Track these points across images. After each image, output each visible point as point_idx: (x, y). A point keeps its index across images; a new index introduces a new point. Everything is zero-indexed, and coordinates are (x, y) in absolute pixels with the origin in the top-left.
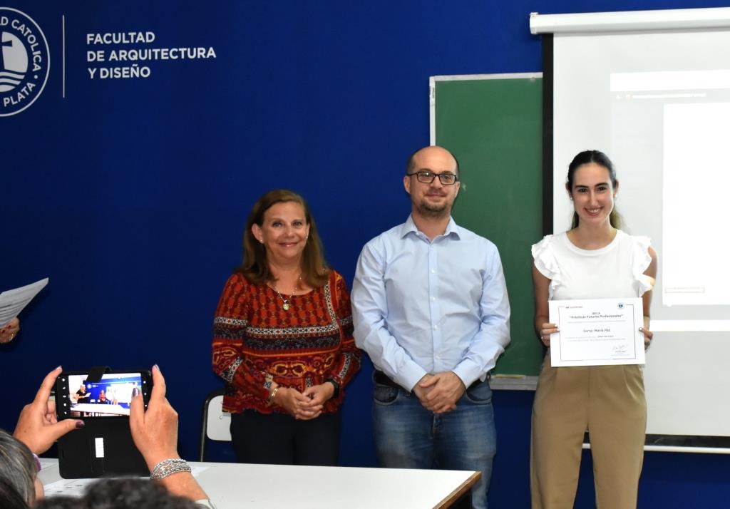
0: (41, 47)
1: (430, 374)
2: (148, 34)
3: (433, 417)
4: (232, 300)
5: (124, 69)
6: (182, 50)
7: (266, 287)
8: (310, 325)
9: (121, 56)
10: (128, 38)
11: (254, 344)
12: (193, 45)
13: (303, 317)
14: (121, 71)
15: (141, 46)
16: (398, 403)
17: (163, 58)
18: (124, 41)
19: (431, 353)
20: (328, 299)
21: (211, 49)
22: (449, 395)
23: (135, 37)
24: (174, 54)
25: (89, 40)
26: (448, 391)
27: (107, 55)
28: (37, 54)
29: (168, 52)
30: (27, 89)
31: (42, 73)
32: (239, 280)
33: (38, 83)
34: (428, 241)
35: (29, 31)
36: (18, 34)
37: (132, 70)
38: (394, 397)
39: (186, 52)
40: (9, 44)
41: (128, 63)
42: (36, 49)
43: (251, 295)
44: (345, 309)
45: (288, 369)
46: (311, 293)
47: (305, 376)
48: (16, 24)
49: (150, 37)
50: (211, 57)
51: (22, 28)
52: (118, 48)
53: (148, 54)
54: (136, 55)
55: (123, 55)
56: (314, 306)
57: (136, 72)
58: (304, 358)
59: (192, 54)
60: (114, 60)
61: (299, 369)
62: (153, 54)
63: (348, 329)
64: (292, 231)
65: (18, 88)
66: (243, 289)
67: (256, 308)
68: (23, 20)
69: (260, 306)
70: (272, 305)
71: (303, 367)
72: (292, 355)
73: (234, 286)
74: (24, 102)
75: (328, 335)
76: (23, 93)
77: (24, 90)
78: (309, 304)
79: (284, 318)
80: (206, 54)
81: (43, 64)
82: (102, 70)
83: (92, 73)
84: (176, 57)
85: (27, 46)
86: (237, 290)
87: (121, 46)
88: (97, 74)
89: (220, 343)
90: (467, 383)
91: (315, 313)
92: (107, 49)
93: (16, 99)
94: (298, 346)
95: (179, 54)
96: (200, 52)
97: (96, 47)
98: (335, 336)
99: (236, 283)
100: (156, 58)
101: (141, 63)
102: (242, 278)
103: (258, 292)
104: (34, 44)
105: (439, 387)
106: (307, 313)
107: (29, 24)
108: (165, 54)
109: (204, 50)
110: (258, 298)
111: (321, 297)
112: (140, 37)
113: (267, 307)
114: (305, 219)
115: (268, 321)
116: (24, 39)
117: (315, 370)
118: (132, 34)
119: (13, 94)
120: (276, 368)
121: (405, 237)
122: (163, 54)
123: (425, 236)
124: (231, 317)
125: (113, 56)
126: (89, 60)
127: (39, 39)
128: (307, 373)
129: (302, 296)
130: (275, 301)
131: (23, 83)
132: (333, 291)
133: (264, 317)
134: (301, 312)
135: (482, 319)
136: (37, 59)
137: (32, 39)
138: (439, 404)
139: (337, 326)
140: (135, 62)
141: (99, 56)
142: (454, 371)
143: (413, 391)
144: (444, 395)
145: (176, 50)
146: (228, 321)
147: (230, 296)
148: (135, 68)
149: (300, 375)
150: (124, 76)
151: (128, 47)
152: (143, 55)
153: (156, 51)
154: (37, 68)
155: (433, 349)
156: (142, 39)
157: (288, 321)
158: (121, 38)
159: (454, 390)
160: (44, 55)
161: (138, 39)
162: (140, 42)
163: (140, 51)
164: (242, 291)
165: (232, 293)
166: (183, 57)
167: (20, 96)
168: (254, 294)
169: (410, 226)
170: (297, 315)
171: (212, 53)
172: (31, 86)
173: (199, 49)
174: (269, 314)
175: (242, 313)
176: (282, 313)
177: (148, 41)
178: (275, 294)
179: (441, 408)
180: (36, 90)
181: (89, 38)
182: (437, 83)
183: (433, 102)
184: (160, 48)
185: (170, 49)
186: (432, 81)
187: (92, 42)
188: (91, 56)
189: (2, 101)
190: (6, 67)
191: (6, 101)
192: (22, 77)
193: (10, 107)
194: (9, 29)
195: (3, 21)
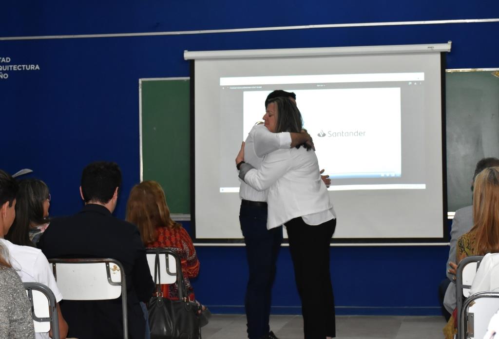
2: (7, 58)
6: (24, 66)
12: (28, 63)
15: (4, 64)
17: (14, 69)
21: (37, 66)
24: (20, 68)
29: (17, 67)
39: (25, 67)
49: (8, 60)
50: (37, 69)
53: (7, 68)
54: (1, 68)
57: (1, 76)
59: (28, 68)
62: (10, 68)
80: (35, 68)
84: (20, 69)
95: (22, 68)
96: (32, 67)
100: (11, 69)
101: (3, 72)
108: (15, 68)
109: (34, 66)
122: (14, 68)
145: (20, 66)
148: (1, 74)
152: (5, 68)
153: (11, 66)
156: (4, 61)
161: (2, 61)
162: (4, 62)
163: (3, 66)
166: (24, 69)
171: (37, 67)
173: (32, 66)
177: (7, 62)
182: (142, 82)
183: (140, 90)
184: (13, 65)
185: (18, 65)
186: (140, 81)
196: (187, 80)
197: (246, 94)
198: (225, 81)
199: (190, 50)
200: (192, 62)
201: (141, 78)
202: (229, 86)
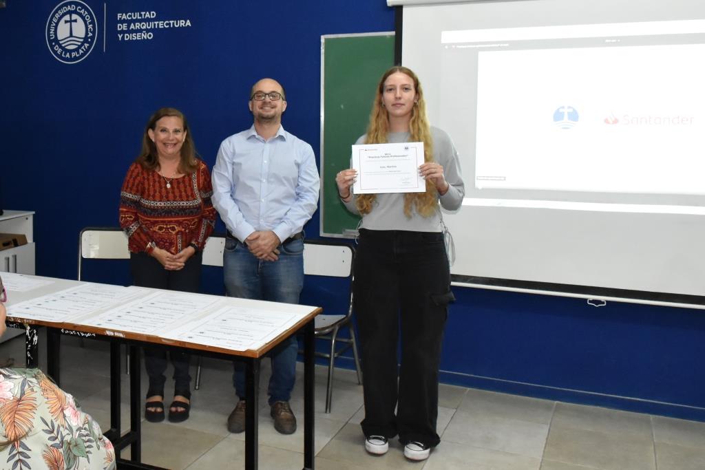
0: (92, 23)
1: (257, 231)
2: (152, 13)
3: (258, 262)
4: (131, 181)
5: (138, 34)
6: (171, 22)
7: (154, 171)
8: (183, 200)
9: (136, 26)
10: (141, 15)
11: (145, 212)
12: (177, 19)
13: (177, 194)
14: (136, 36)
15: (148, 20)
16: (237, 251)
17: (160, 27)
18: (138, 18)
19: (258, 219)
20: (195, 181)
21: (188, 21)
22: (266, 248)
23: (145, 15)
24: (167, 24)
25: (119, 17)
26: (265, 245)
27: (129, 26)
28: (90, 26)
29: (163, 23)
30: (85, 47)
31: (92, 38)
32: (136, 168)
33: (91, 44)
34: (264, 141)
35: (86, 13)
36: (80, 15)
38: (235, 247)
39: (173, 24)
40: (75, 21)
41: (140, 31)
42: (90, 23)
43: (144, 178)
44: (208, 187)
45: (166, 228)
46: (184, 177)
47: (177, 234)
48: (79, 9)
49: (153, 15)
50: (188, 26)
51: (82, 11)
52: (135, 21)
53: (152, 25)
54: (145, 26)
55: (138, 26)
56: (185, 187)
57: (145, 36)
58: (176, 222)
59: (177, 24)
60: (132, 29)
61: (173, 229)
62: (155, 25)
63: (208, 202)
64: (172, 136)
65: (80, 47)
66: (138, 173)
67: (146, 186)
68: (83, 7)
69: (149, 185)
70: (157, 184)
71: (176, 228)
72: (169, 219)
73: (133, 171)
74: (83, 55)
75: (194, 207)
76: (83, 50)
77: (83, 48)
78: (182, 185)
79: (164, 194)
80: (185, 24)
81: (94, 33)
82: (126, 35)
83: (120, 37)
84: (168, 26)
85: (85, 22)
86: (134, 174)
87: (137, 21)
88: (123, 37)
89: (125, 210)
90: (282, 241)
91: (185, 191)
92: (129, 22)
93: (78, 53)
94: (173, 213)
95: (170, 24)
96: (182, 23)
97: (123, 22)
98: (198, 208)
99: (135, 169)
100: (157, 27)
101: (148, 31)
102: (139, 166)
103: (149, 175)
104: (89, 21)
105: (260, 242)
106: (180, 192)
107: (86, 9)
108: (161, 24)
109: (184, 21)
110: (148, 180)
111: (190, 180)
112: (148, 15)
113: (154, 186)
114: (182, 129)
115: (154, 196)
116: (83, 18)
117: (183, 230)
118: (143, 13)
119: (77, 50)
120: (157, 228)
121: (249, 138)
122: (160, 25)
123: (261, 138)
124: (131, 193)
125: (132, 26)
126: (119, 29)
127: (92, 18)
128: (179, 231)
129: (177, 179)
130: (159, 182)
131: (83, 44)
132: (198, 176)
133: (152, 193)
134: (176, 190)
135: (298, 196)
136: (90, 29)
137: (88, 18)
138: (260, 253)
139: (200, 201)
140: (144, 30)
141: (124, 27)
142: (274, 231)
143: (245, 243)
144: (263, 247)
145: (168, 22)
146: (129, 196)
147: (130, 178)
148: (144, 34)
149: (174, 233)
150: (138, 39)
151: (140, 21)
152: (149, 26)
153: (156, 23)
154: (90, 34)
155: (259, 215)
157: (167, 197)
158: (137, 16)
159: (270, 244)
160: (94, 27)
161: (146, 16)
162: (148, 18)
163: (147, 23)
164: (138, 175)
165: (131, 176)
166: (172, 26)
167: (81, 52)
168: (146, 176)
169: (252, 132)
170: (173, 193)
172: (86, 45)
173: (181, 21)
174: (155, 191)
175: (137, 191)
176: (163, 190)
177: (152, 17)
178: (159, 176)
179: (262, 255)
180: (89, 48)
182: (326, 39)
183: (322, 51)
184: (159, 21)
185: (164, 21)
186: (323, 38)
187: (120, 18)
188: (120, 27)
189: (71, 55)
190: (74, 35)
191: (73, 54)
192: (82, 40)
193: (76, 59)
194: (75, 12)
195: (72, 8)
196: (391, 36)
200: (398, 9)
201: (323, 34)
202: (456, 44)
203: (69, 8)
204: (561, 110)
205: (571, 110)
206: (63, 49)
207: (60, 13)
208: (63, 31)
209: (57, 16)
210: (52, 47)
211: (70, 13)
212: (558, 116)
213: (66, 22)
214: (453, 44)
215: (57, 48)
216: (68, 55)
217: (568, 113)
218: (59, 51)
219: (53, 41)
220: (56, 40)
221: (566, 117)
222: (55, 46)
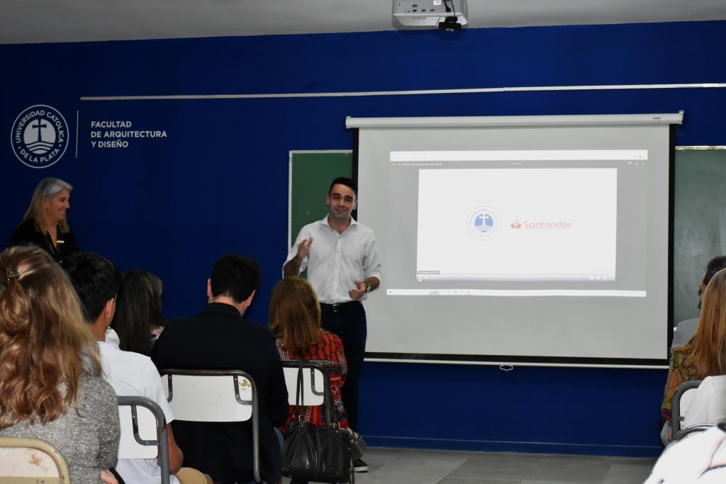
0: (64, 128)
2: (127, 122)
5: (112, 142)
6: (147, 132)
9: (111, 135)
10: (116, 124)
12: (153, 129)
14: (111, 144)
15: (123, 129)
17: (136, 136)
18: (113, 126)
21: (164, 132)
23: (120, 124)
24: (143, 134)
25: (92, 125)
27: (103, 134)
28: (61, 132)
29: (139, 133)
30: (55, 153)
31: (64, 144)
33: (61, 150)
35: (57, 119)
36: (50, 120)
37: (118, 143)
39: (149, 134)
40: (45, 126)
41: (115, 139)
42: (61, 129)
48: (49, 115)
49: (129, 124)
50: (164, 137)
51: (53, 117)
52: (109, 130)
53: (127, 134)
54: (120, 134)
55: (112, 134)
57: (120, 144)
59: (153, 134)
60: (106, 137)
62: (130, 134)
65: (49, 152)
68: (54, 113)
74: (52, 160)
76: (52, 155)
77: (53, 153)
80: (161, 135)
81: (65, 138)
82: (99, 142)
83: (94, 144)
84: (144, 136)
85: (56, 128)
87: (112, 129)
88: (97, 145)
92: (103, 131)
93: (47, 158)
95: (145, 134)
96: (158, 134)
97: (96, 129)
100: (132, 136)
101: (122, 139)
104: (59, 127)
107: (57, 115)
108: (137, 134)
109: (160, 132)
112: (123, 124)
116: (54, 124)
118: (118, 122)
119: (46, 155)
122: (136, 134)
125: (106, 134)
126: (92, 137)
127: (63, 124)
131: (52, 149)
136: (61, 135)
137: (58, 124)
140: (119, 138)
141: (98, 134)
145: (143, 132)
148: (120, 142)
150: (112, 147)
151: (115, 130)
152: (124, 135)
153: (132, 132)
154: (61, 140)
158: (112, 125)
160: (65, 133)
162: (123, 127)
163: (123, 132)
166: (147, 136)
167: (50, 157)
171: (164, 134)
172: (57, 151)
173: (157, 132)
177: (127, 126)
180: (59, 154)
181: (93, 124)
182: (294, 155)
183: (291, 165)
184: (135, 131)
185: (140, 131)
186: (291, 153)
187: (94, 126)
188: (94, 134)
189: (39, 160)
190: (43, 140)
191: (42, 159)
192: (52, 146)
193: (44, 163)
194: (45, 117)
195: (42, 113)
196: (349, 154)
197: (423, 174)
198: (396, 156)
199: (354, 116)
200: (355, 131)
201: (291, 150)
202: (401, 162)
203: (38, 113)
204: (481, 217)
205: (487, 217)
206: (31, 153)
207: (28, 117)
208: (30, 136)
209: (24, 120)
210: (18, 151)
211: (39, 118)
212: (478, 222)
213: (34, 127)
214: (399, 162)
215: (23, 152)
216: (36, 160)
217: (486, 219)
218: (26, 155)
219: (19, 144)
220: (23, 145)
221: (484, 222)
222: (21, 149)
